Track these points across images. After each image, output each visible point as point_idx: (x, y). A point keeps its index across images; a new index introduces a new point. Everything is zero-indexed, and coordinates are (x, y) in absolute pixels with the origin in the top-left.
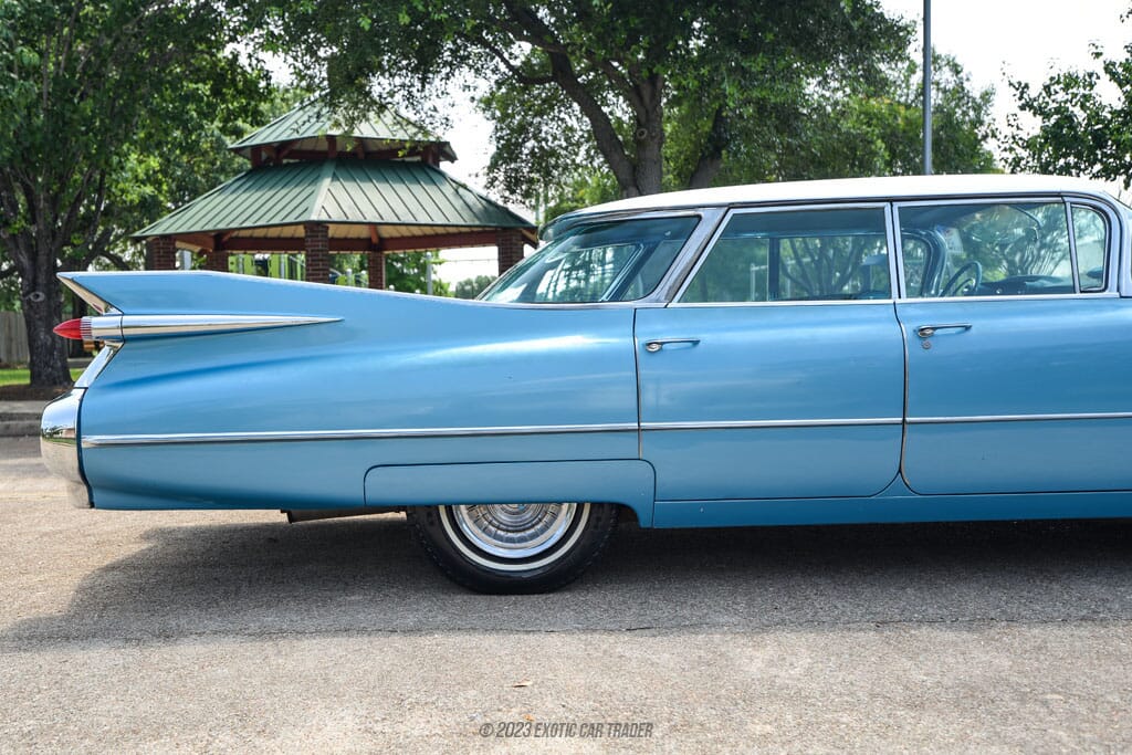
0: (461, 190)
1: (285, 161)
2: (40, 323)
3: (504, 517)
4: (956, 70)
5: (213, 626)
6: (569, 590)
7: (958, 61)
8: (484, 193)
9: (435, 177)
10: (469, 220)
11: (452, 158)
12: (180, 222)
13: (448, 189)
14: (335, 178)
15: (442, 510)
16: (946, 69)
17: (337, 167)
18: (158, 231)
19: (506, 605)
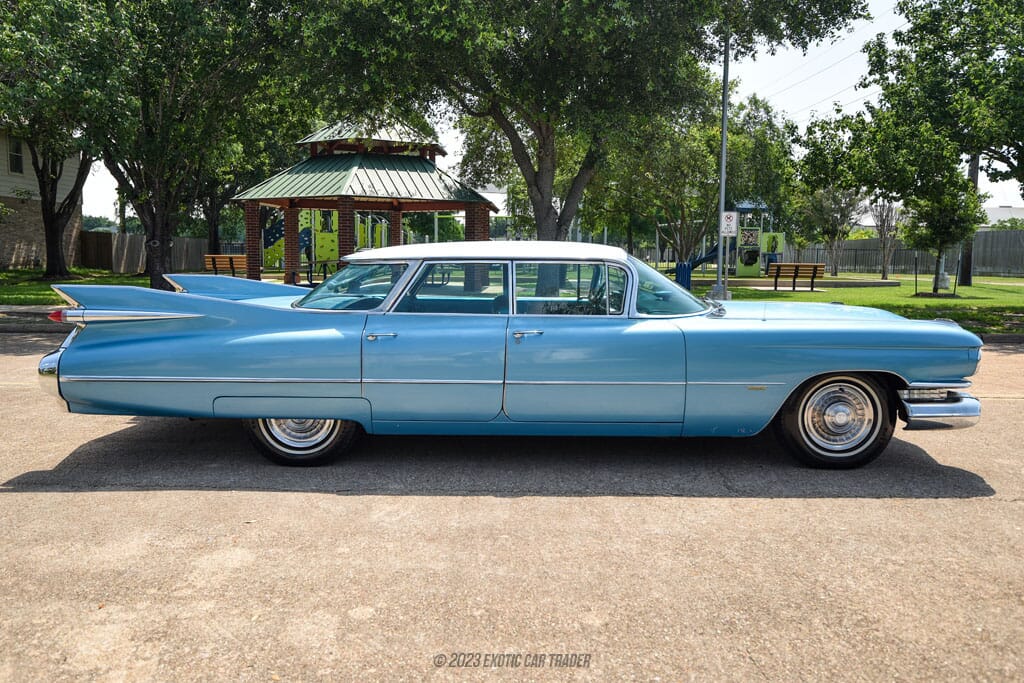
0: (444, 177)
1: (336, 152)
2: (156, 260)
3: (293, 425)
4: (767, 110)
5: (124, 480)
6: (332, 465)
7: (769, 104)
8: (459, 180)
9: (427, 166)
10: (446, 196)
11: (444, 154)
12: (261, 192)
13: (435, 176)
14: (361, 167)
15: (260, 420)
16: (762, 110)
17: (363, 159)
18: (247, 197)
19: (290, 473)
